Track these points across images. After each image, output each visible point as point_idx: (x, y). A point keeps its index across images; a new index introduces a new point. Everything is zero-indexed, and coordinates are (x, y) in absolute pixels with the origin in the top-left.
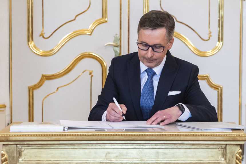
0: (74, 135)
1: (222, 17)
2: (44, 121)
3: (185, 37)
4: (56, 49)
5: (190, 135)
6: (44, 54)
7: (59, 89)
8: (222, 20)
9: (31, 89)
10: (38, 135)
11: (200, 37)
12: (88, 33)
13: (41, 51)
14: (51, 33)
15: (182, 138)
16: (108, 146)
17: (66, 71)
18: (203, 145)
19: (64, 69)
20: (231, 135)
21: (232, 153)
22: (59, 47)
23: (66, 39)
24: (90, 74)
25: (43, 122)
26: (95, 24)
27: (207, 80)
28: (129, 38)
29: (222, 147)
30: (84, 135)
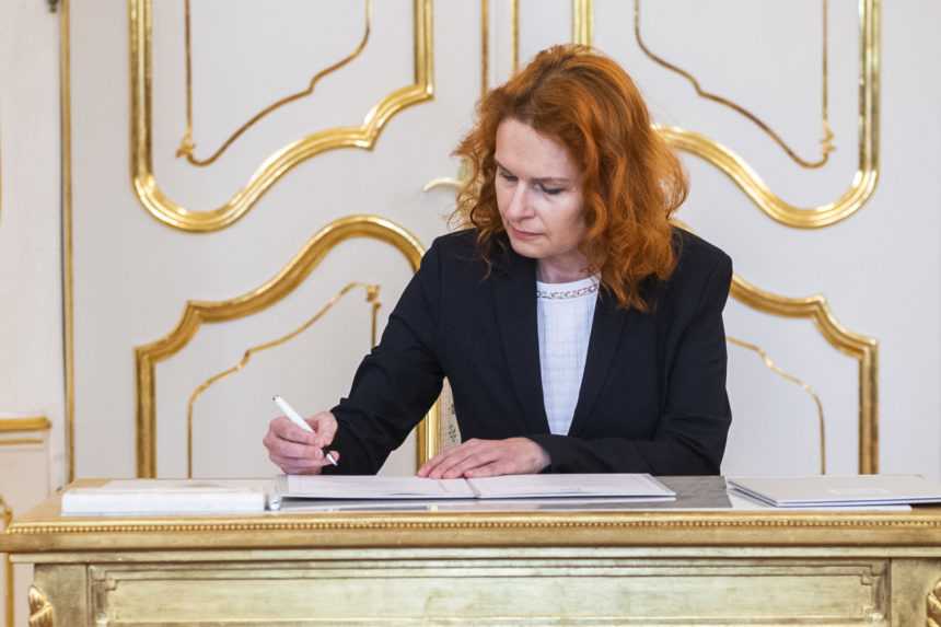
0: (305, 528)
1: (875, 78)
2: (193, 476)
3: (731, 153)
4: (240, 205)
5: (750, 523)
6: (194, 223)
7: (253, 356)
8: (875, 86)
10: (169, 526)
11: (791, 153)
12: (359, 143)
13: (183, 211)
14: (219, 146)
15: (720, 535)
16: (435, 568)
17: (279, 288)
18: (798, 563)
19: (271, 281)
20: (906, 524)
21: (914, 591)
22: (248, 199)
23: (276, 166)
24: (371, 297)
25: (190, 481)
26: (389, 109)
27: (818, 317)
29: (874, 570)
30: (343, 527)
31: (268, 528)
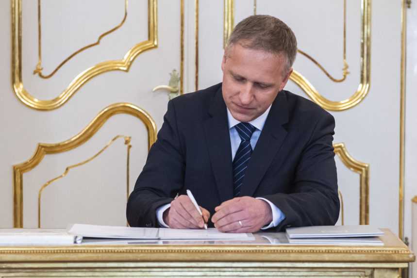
0: (93, 252)
1: (368, 39)
2: (41, 227)
3: (300, 75)
4: (62, 99)
5: (307, 251)
6: (42, 106)
7: (70, 170)
8: (369, 43)
9: (18, 170)
10: (28, 251)
11: (328, 75)
12: (121, 68)
14: (54, 69)
15: (293, 257)
16: (156, 272)
17: (82, 138)
18: (330, 270)
19: (78, 134)
20: (382, 252)
24: (127, 142)
25: (39, 230)
26: (136, 52)
27: (340, 154)
28: (197, 78)
29: (366, 274)
30: (112, 252)
31: (75, 252)
